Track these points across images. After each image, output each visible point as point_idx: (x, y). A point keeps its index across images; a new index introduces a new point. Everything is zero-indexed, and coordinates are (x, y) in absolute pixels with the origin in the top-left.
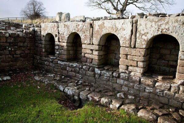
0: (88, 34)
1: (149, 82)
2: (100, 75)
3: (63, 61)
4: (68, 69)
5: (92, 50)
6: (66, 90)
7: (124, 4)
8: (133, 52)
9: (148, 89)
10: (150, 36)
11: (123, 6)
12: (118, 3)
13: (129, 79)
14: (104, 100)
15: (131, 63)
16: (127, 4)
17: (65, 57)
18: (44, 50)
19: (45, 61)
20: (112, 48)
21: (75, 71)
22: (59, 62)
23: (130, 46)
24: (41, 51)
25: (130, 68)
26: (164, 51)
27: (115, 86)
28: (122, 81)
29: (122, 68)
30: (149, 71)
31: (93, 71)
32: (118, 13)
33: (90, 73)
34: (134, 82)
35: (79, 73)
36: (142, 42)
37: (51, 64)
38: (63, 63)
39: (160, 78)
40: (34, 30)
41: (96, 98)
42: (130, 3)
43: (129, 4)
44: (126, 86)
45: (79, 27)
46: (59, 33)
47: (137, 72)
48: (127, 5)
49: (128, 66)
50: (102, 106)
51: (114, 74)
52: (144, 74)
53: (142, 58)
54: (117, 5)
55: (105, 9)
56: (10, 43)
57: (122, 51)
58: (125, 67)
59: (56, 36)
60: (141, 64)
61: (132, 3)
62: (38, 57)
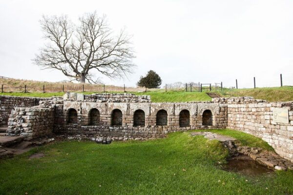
0: (104, 109)
1: (136, 128)
2: (113, 130)
3: (85, 126)
4: (90, 130)
5: (107, 117)
6: (97, 139)
7: (85, 66)
8: (129, 117)
9: (136, 132)
10: (135, 110)
11: (85, 69)
12: (77, 64)
13: (128, 129)
14: (120, 138)
15: (128, 122)
16: (90, 67)
17: (87, 123)
18: (65, 120)
19: (68, 127)
20: (115, 116)
21: (96, 130)
22: (82, 126)
23: (127, 115)
24: (64, 121)
25: (128, 124)
26: (140, 116)
27: (121, 133)
28: (124, 131)
29: (124, 124)
30: (135, 125)
31: (108, 128)
32: (78, 75)
33: (106, 129)
34: (130, 130)
35: (99, 131)
36: (132, 113)
37: (74, 129)
38: (86, 127)
39: (140, 126)
40: (55, 106)
41: (117, 138)
42: (93, 67)
43: (91, 68)
44: (127, 132)
45: (98, 105)
46: (81, 108)
47: (131, 125)
48: (89, 69)
49: (126, 123)
50: (121, 140)
51: (121, 128)
52: (133, 126)
53: (132, 119)
54: (77, 67)
55: (61, 69)
56: (45, 116)
57: (123, 117)
58: (125, 124)
59: (79, 110)
60: (132, 122)
61: (95, 67)
62: (59, 126)
